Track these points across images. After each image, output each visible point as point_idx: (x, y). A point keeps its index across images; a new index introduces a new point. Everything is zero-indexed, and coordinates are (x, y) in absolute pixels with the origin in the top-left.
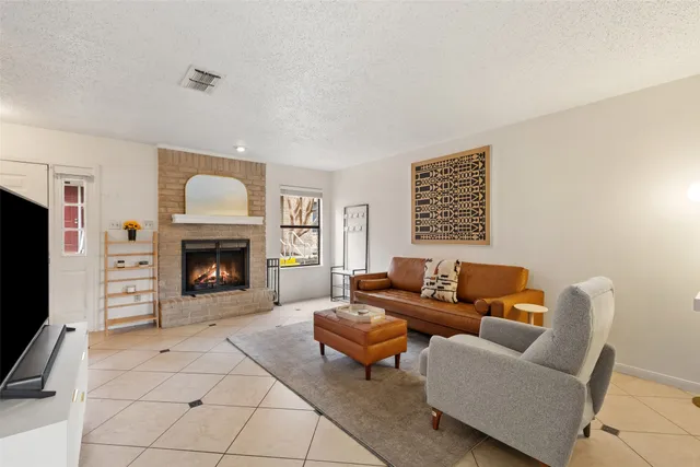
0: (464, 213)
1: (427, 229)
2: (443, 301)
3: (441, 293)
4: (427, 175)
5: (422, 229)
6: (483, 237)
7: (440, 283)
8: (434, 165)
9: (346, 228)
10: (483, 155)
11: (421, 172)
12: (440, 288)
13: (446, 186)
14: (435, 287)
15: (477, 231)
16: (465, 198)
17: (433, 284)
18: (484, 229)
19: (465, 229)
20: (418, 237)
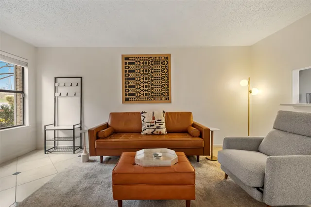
0: (158, 86)
1: (134, 95)
2: (160, 134)
3: (159, 130)
4: (133, 63)
5: (130, 95)
6: (168, 99)
7: (157, 125)
8: (138, 58)
9: (57, 95)
10: (167, 58)
11: (128, 61)
12: (158, 127)
13: (146, 71)
14: (155, 127)
15: (165, 96)
16: (157, 79)
17: (153, 125)
18: (168, 95)
19: (158, 95)
20: (127, 100)
